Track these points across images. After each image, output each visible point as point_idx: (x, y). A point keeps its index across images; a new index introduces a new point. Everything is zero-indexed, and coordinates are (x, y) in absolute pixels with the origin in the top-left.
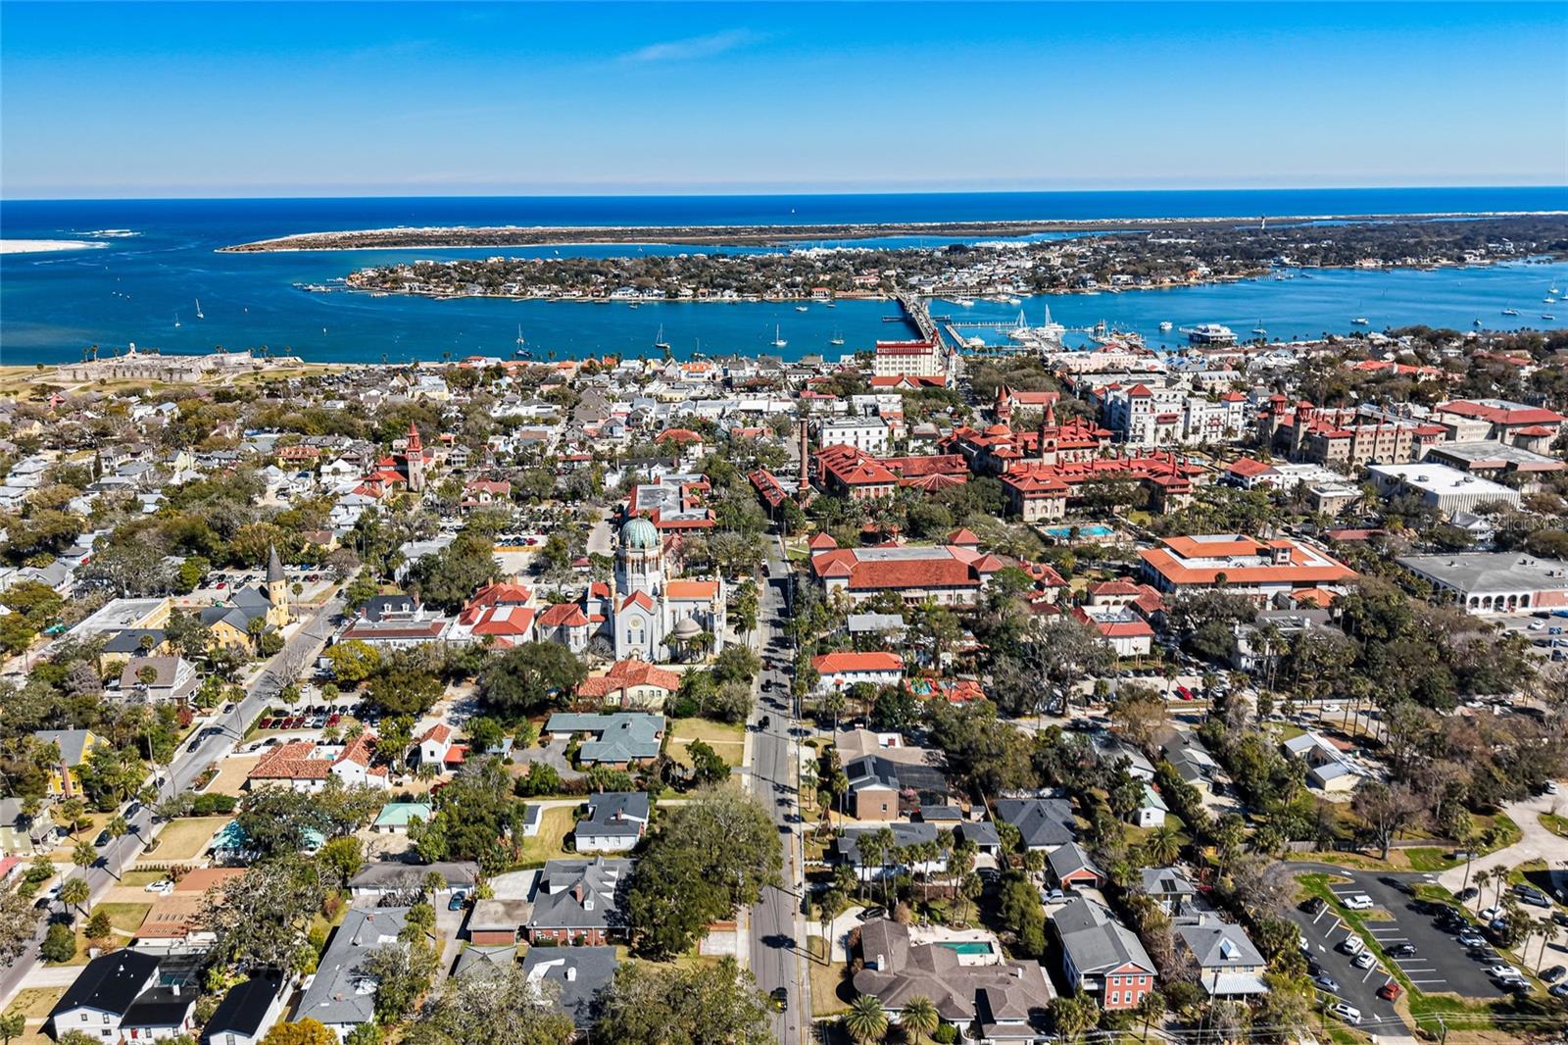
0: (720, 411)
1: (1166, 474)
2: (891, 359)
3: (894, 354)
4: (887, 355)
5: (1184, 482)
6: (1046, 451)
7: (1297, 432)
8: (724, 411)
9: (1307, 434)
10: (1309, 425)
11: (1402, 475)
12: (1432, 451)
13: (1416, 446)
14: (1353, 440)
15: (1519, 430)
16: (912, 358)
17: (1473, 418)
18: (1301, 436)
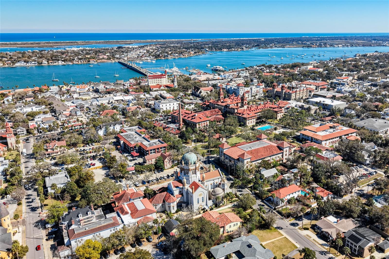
0: (108, 101)
1: (276, 108)
2: (153, 80)
3: (154, 78)
4: (152, 79)
5: (281, 109)
6: (245, 105)
7: (283, 92)
8: (109, 101)
9: (285, 93)
10: (285, 90)
11: (320, 101)
12: (314, 94)
13: (310, 93)
14: (296, 93)
15: (321, 87)
16: (160, 79)
17: (310, 85)
18: (284, 93)
